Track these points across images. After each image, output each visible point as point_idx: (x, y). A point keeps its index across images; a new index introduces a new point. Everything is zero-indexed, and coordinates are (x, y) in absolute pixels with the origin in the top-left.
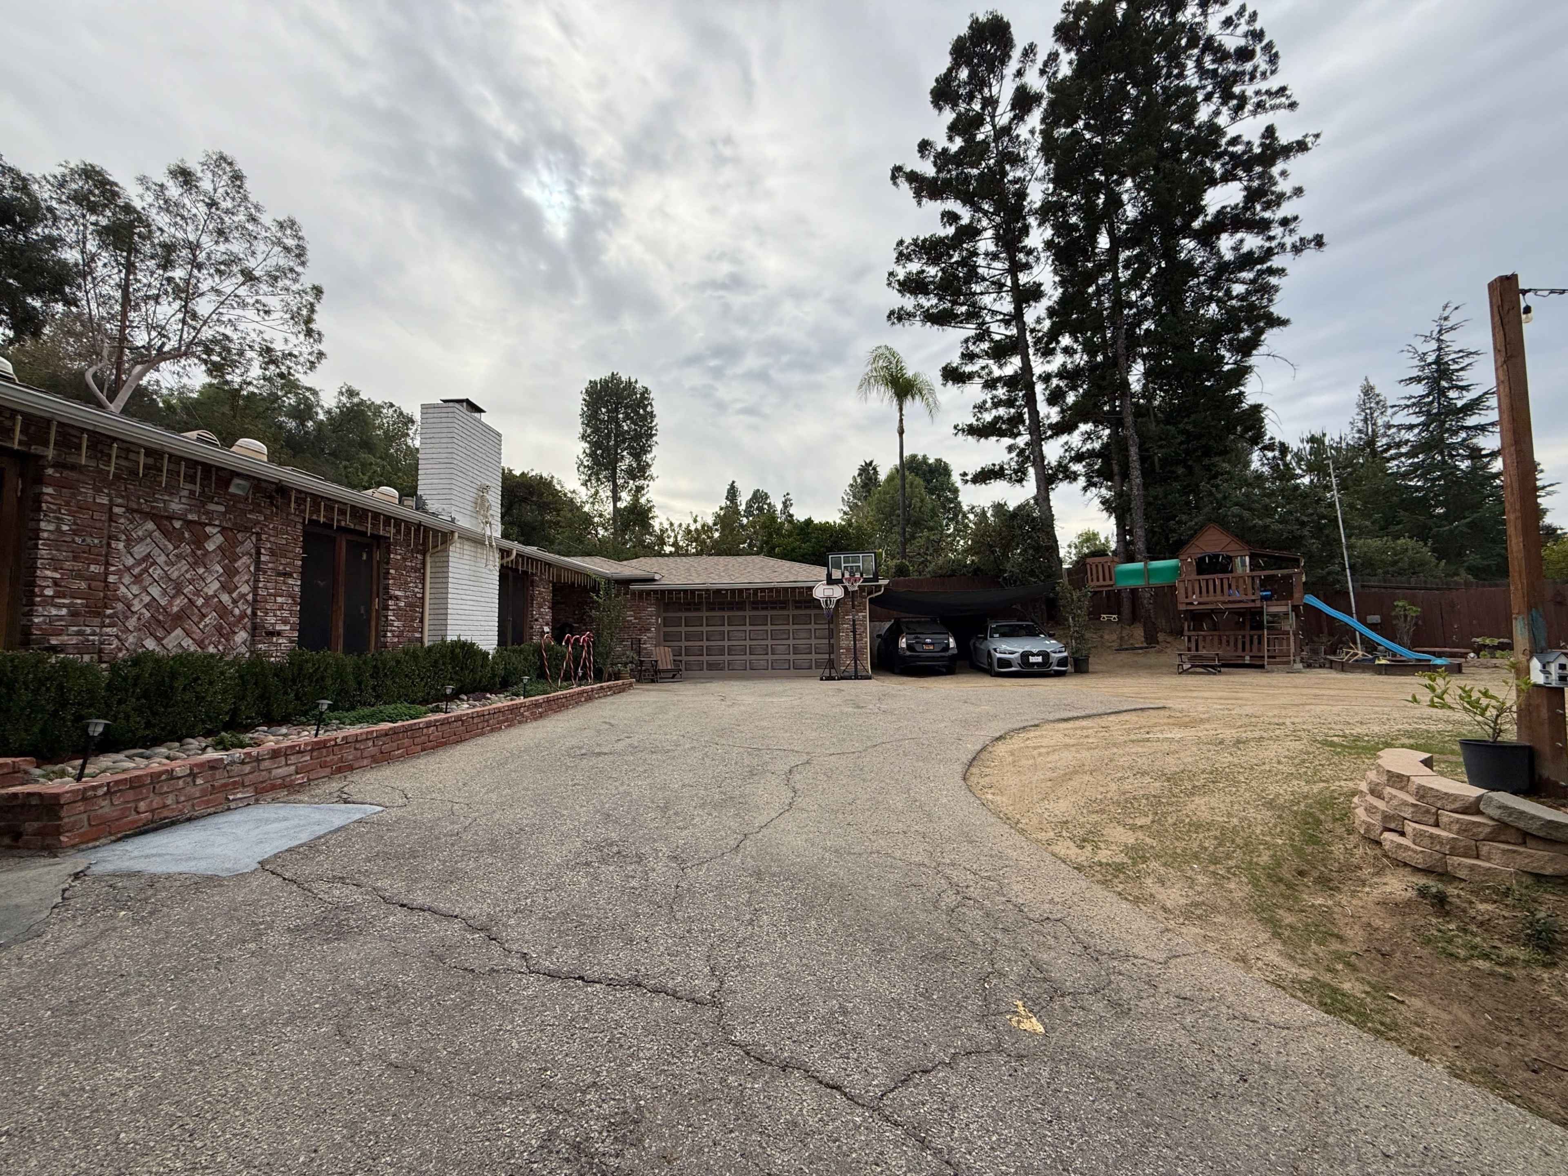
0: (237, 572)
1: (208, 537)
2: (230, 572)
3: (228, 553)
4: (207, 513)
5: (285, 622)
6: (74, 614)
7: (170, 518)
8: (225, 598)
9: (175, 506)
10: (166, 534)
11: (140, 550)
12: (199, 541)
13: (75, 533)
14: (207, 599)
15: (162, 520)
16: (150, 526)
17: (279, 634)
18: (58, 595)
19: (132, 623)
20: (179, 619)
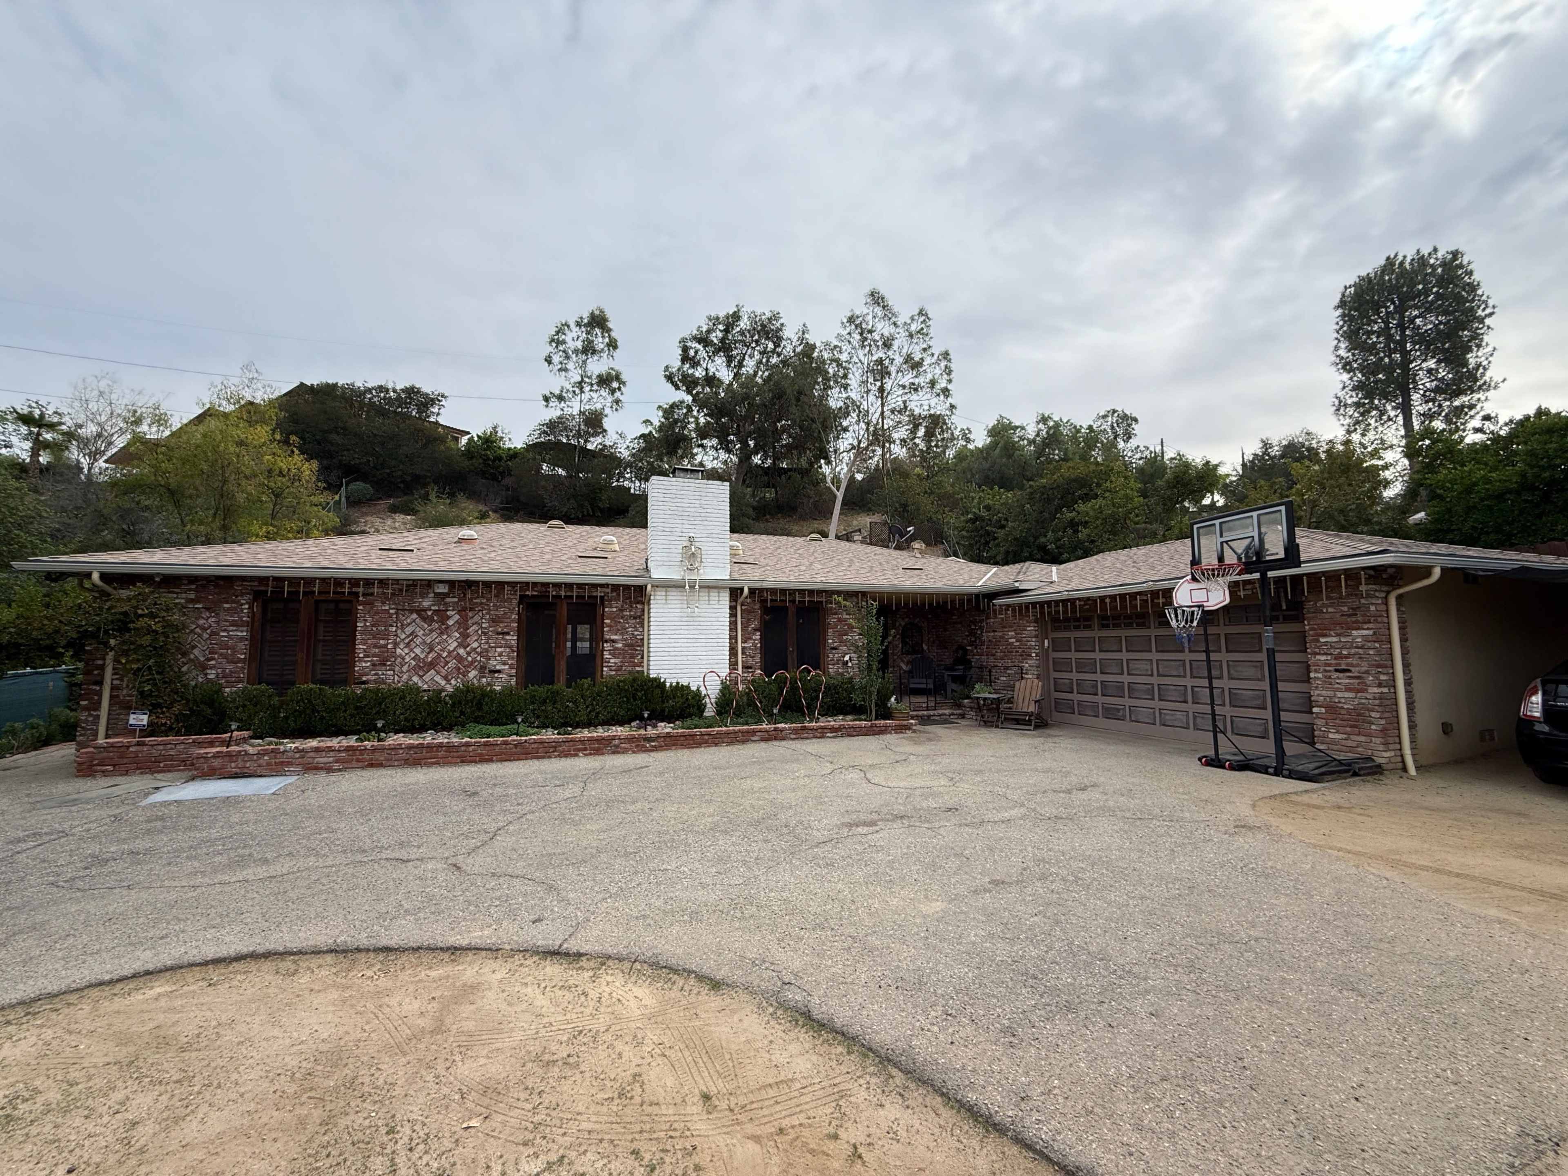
0: (468, 636)
1: (449, 618)
2: (465, 636)
3: (463, 625)
4: (446, 604)
5: (504, 664)
6: (374, 665)
7: (425, 611)
8: (461, 651)
9: (426, 604)
10: (424, 619)
11: (408, 630)
12: (444, 619)
13: (372, 625)
14: (450, 652)
15: (420, 612)
16: (414, 616)
17: (499, 671)
18: (365, 656)
19: (405, 669)
20: (432, 665)
